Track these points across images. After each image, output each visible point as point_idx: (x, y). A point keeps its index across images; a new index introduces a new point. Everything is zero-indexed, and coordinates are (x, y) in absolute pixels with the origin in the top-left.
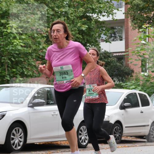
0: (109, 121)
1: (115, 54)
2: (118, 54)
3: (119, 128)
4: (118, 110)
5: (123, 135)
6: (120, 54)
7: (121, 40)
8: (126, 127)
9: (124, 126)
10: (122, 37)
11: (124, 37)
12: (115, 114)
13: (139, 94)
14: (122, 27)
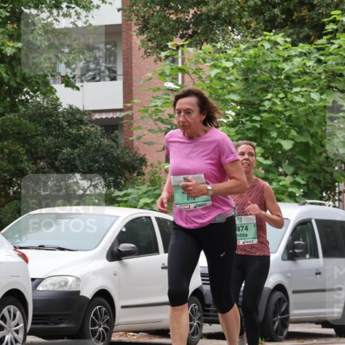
0: (78, 292)
1: (97, 116)
2: (104, 116)
3: (104, 309)
4: (104, 263)
5: (116, 328)
6: (110, 115)
7: (114, 79)
8: (123, 307)
9: (118, 304)
10: (115, 72)
11: (120, 70)
12: (95, 273)
13: (158, 219)
14: (115, 46)
